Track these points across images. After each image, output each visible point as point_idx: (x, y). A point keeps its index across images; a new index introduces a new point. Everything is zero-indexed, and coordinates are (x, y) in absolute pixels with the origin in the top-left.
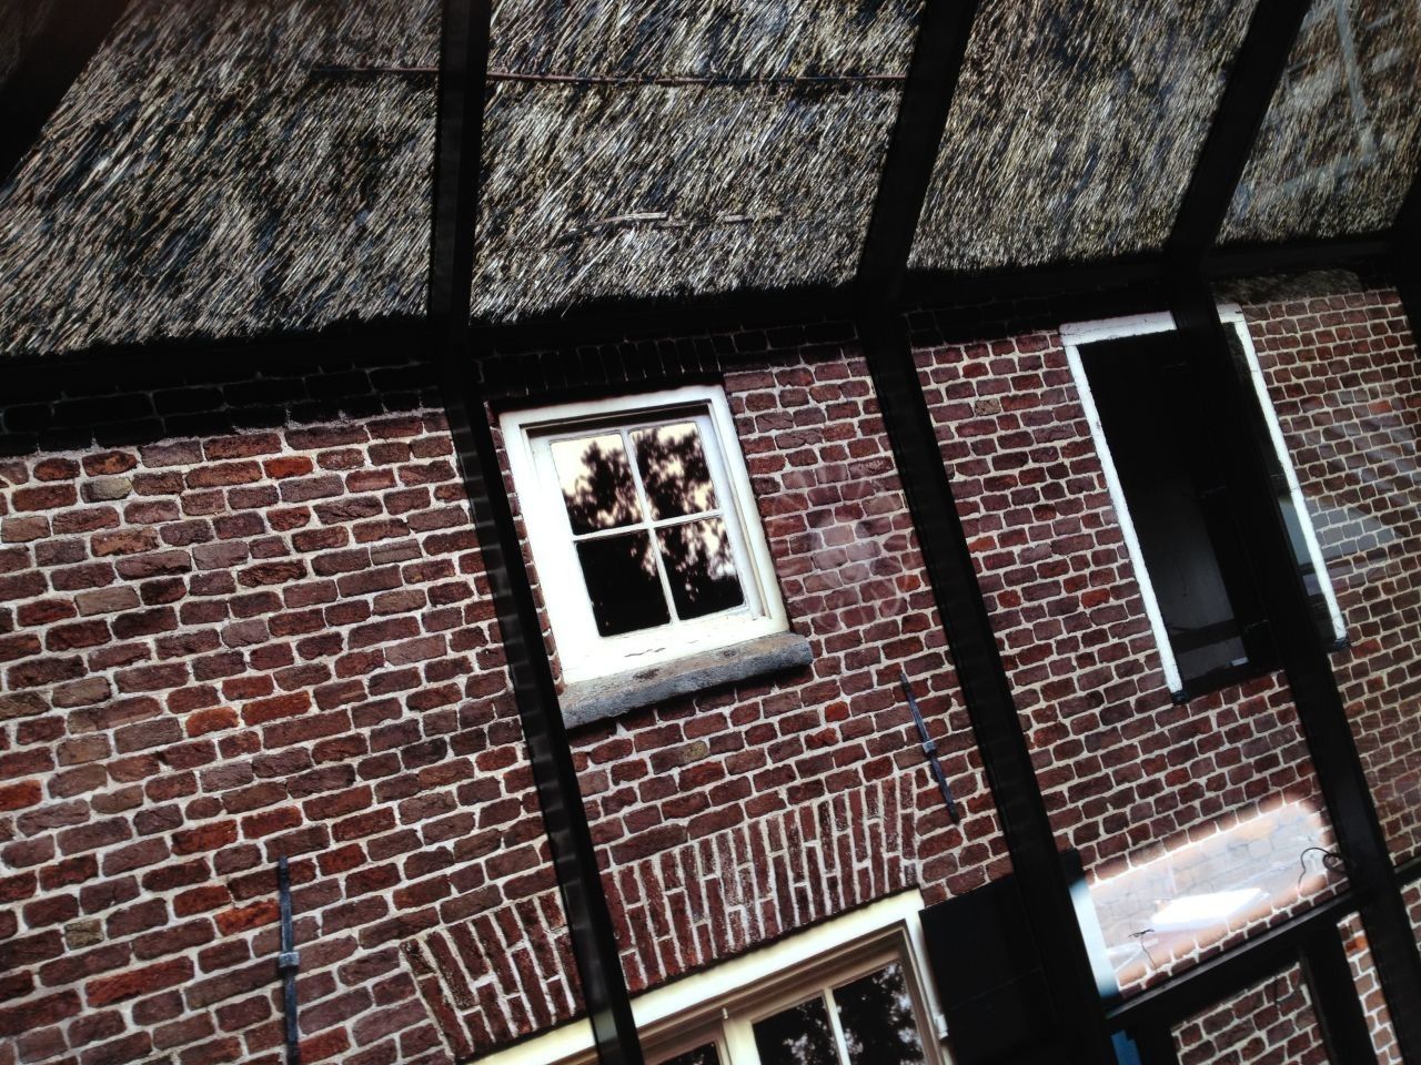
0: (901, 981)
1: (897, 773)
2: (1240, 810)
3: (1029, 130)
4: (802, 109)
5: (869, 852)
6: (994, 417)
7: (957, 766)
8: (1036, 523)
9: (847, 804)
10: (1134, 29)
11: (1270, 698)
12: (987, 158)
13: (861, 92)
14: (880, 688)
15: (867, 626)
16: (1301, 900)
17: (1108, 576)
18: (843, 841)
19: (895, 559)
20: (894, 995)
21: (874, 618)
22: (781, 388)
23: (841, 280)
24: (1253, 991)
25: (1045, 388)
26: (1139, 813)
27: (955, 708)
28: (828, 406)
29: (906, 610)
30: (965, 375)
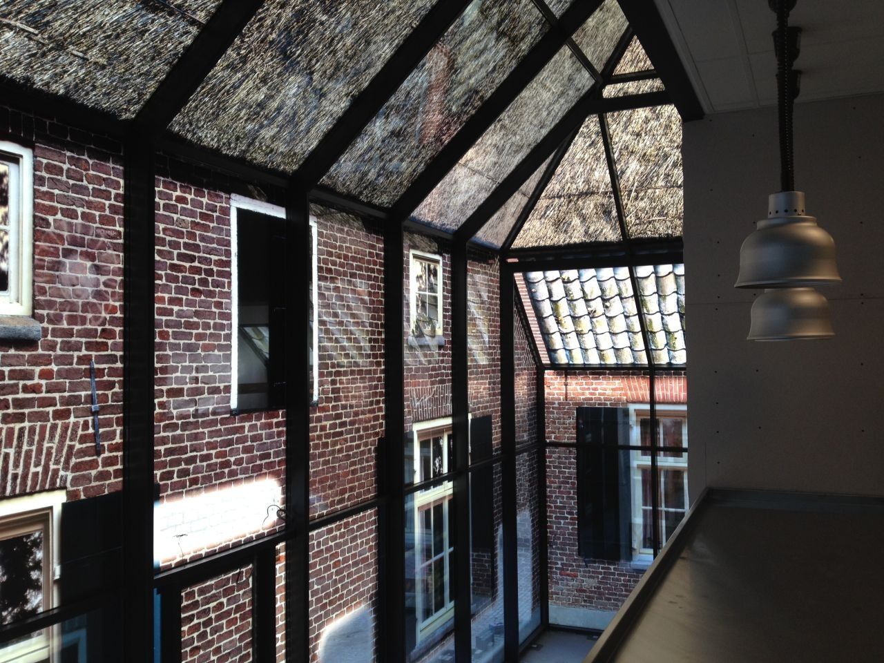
0: (41, 542)
1: (72, 419)
2: (246, 478)
3: (254, 83)
4: (143, 12)
5: (43, 463)
6: (184, 230)
7: (108, 423)
8: (190, 297)
9: (37, 431)
10: (321, 57)
11: (276, 423)
12: (228, 87)
13: (179, 20)
14: (76, 366)
15: (79, 327)
16: (261, 531)
17: (218, 337)
18: (28, 454)
19: (107, 292)
20: (34, 550)
21: (85, 324)
22: (69, 166)
23: (124, 117)
24: (226, 576)
25: (215, 224)
26: (196, 470)
27: (117, 389)
28: (94, 188)
29: (104, 324)
30: (176, 201)
